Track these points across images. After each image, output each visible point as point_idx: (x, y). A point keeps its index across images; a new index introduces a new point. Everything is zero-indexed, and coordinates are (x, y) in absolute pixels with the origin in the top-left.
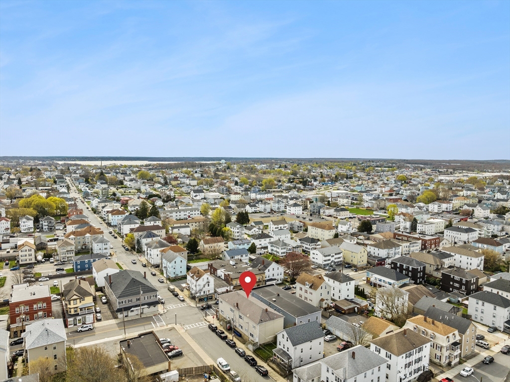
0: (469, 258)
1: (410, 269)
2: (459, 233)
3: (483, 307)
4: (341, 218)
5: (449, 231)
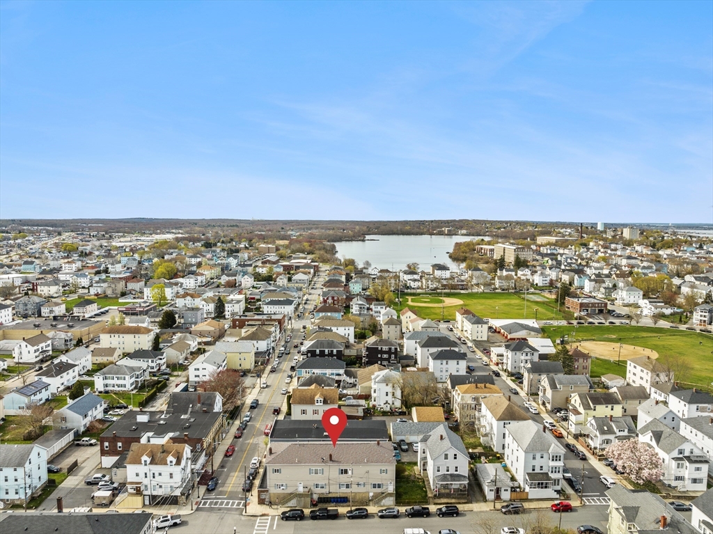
0: (347, 328)
1: (335, 352)
2: (283, 307)
3: (447, 366)
4: (89, 315)
5: (269, 306)
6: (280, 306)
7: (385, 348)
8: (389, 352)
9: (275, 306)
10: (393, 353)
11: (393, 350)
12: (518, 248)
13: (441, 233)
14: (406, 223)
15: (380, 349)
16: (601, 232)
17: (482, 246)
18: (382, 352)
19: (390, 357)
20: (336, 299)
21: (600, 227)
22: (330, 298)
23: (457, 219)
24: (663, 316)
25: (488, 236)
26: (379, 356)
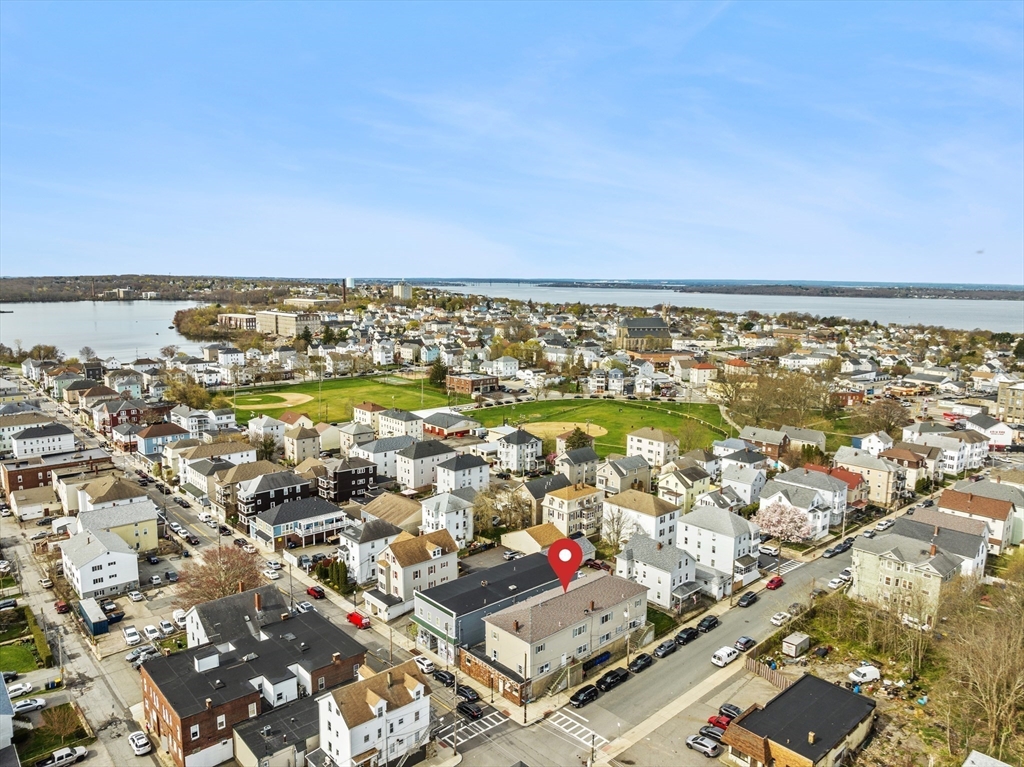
2: (56, 438)
5: (28, 441)
6: (51, 438)
7: (361, 470)
8: (366, 475)
9: (40, 440)
10: (371, 475)
11: (371, 472)
12: (300, 316)
13: (112, 298)
14: (31, 281)
15: (353, 472)
16: (354, 290)
17: (230, 315)
18: (357, 476)
19: (367, 482)
20: (133, 412)
21: (349, 285)
22: (123, 413)
23: (119, 274)
24: (552, 387)
25: (192, 299)
26: (353, 483)
